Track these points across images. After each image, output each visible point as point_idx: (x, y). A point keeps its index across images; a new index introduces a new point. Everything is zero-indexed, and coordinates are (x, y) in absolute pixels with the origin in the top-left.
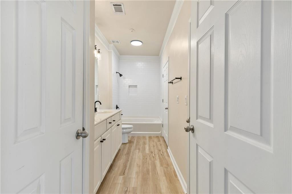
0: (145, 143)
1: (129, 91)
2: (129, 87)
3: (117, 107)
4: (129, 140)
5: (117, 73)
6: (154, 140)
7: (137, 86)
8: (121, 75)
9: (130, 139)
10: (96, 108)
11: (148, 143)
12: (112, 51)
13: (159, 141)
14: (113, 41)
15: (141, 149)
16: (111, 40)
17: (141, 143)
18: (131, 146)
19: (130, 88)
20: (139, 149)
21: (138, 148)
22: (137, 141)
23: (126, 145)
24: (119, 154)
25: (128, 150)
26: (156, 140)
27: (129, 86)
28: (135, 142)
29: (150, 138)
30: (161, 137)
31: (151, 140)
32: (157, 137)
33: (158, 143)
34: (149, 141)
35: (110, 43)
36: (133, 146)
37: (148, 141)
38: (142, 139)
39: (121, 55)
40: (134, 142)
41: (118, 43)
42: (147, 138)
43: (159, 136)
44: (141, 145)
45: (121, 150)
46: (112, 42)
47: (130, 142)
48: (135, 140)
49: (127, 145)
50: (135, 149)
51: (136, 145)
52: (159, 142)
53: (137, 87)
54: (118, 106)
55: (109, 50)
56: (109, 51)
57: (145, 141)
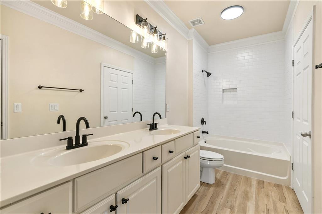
0: (246, 196)
1: (223, 98)
2: (223, 92)
3: (203, 122)
4: (216, 179)
5: (203, 71)
6: (270, 193)
7: (236, 89)
8: (209, 74)
9: (218, 177)
10: (156, 124)
11: (254, 196)
12: (193, 39)
13: (283, 199)
14: (192, 22)
15: (236, 209)
16: (189, 22)
17: (239, 192)
18: (218, 195)
19: (225, 93)
20: (232, 208)
21: (229, 204)
22: (232, 185)
23: (209, 189)
24: (191, 208)
25: (210, 204)
26: (274, 194)
27: (223, 89)
28: (228, 186)
29: (261, 183)
30: (288, 188)
31: (262, 190)
32: (278, 186)
33: (280, 206)
34: (258, 193)
35: (190, 28)
36: (221, 197)
37: (255, 193)
38: (241, 184)
39: (210, 45)
40: (225, 185)
41: (201, 23)
42: (254, 183)
43: (283, 185)
44: (238, 198)
45: (198, 198)
46: (191, 24)
47: (219, 184)
48: (228, 180)
49: (212, 189)
50: (224, 206)
51: (228, 195)
52: (284, 204)
53: (236, 91)
54: (205, 120)
55: (188, 39)
56: (188, 41)
57: (248, 189)
